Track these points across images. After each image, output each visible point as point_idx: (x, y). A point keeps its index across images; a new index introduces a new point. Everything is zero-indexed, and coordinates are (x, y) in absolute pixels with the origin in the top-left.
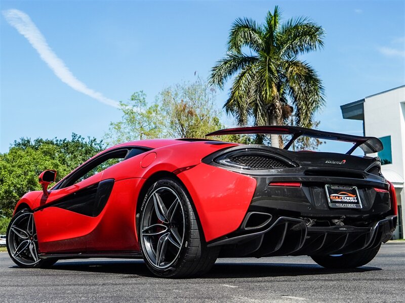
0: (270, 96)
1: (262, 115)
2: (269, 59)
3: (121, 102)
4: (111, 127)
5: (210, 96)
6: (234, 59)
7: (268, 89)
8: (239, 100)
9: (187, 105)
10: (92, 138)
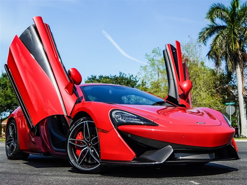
0: (235, 48)
1: (230, 60)
2: (234, 27)
3: (146, 54)
4: (141, 68)
5: (199, 50)
6: (212, 27)
7: (233, 44)
8: (216, 51)
9: (185, 56)
10: (131, 75)
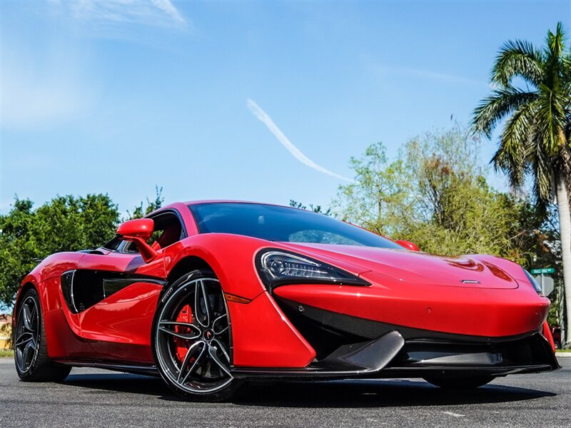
0: (555, 145)
1: (544, 171)
2: (554, 95)
3: (353, 158)
4: (340, 191)
5: (473, 147)
6: (505, 96)
7: (552, 135)
8: (512, 152)
9: (441, 161)
10: (315, 207)
